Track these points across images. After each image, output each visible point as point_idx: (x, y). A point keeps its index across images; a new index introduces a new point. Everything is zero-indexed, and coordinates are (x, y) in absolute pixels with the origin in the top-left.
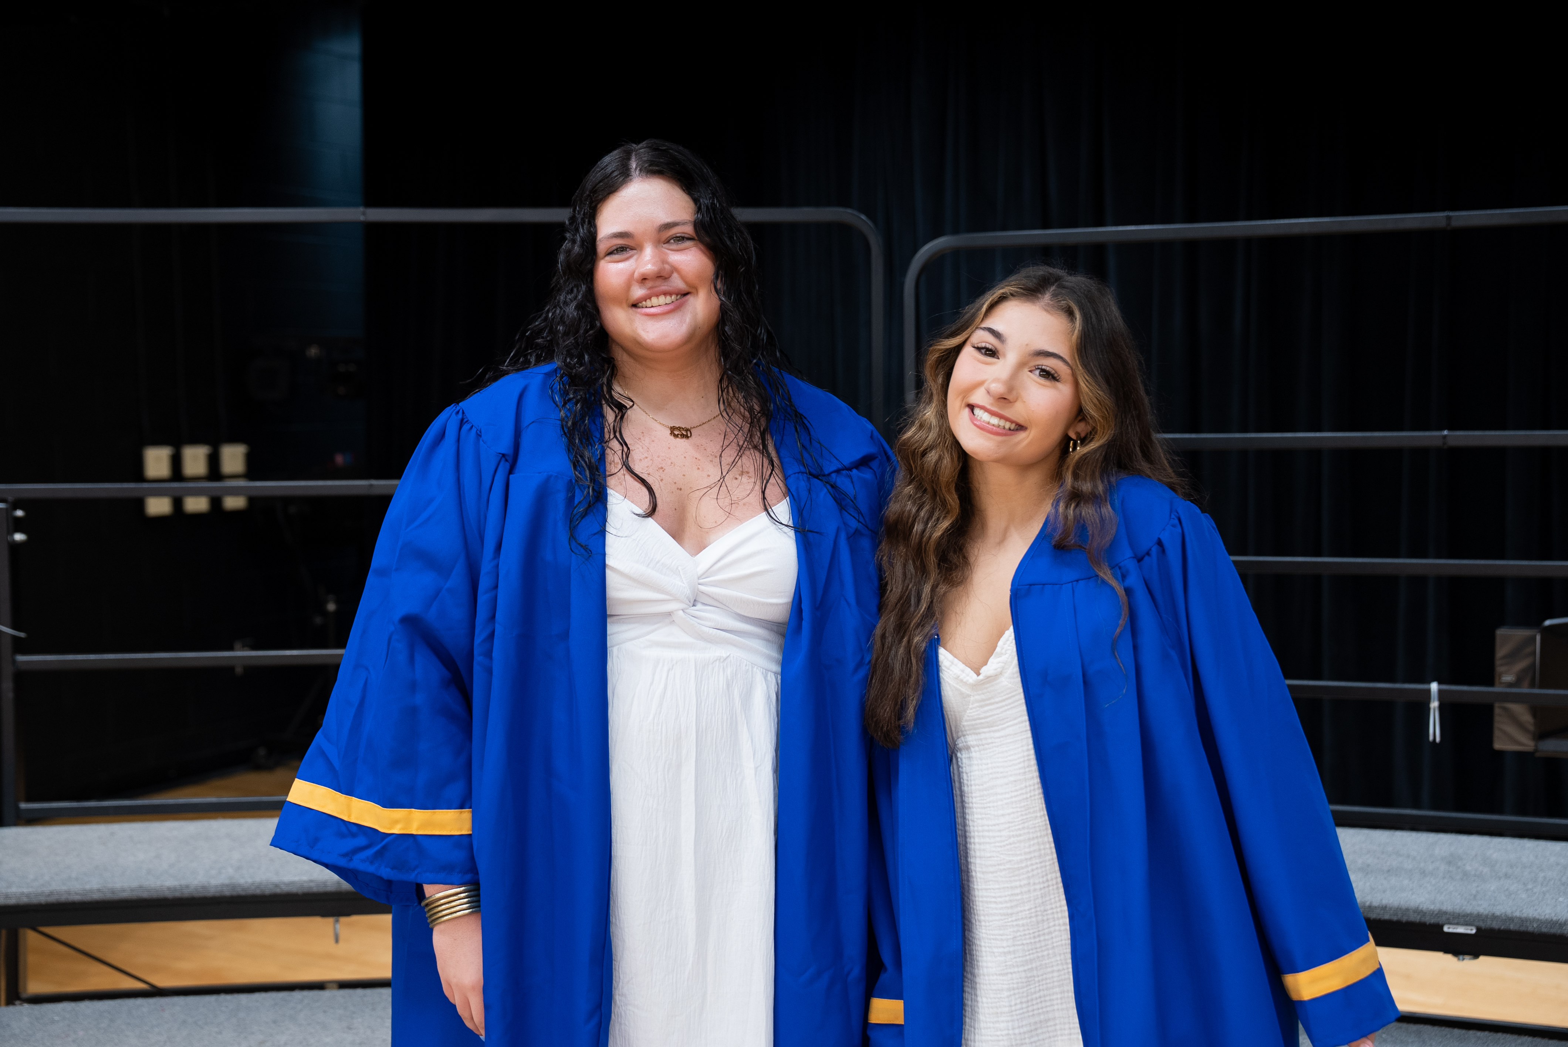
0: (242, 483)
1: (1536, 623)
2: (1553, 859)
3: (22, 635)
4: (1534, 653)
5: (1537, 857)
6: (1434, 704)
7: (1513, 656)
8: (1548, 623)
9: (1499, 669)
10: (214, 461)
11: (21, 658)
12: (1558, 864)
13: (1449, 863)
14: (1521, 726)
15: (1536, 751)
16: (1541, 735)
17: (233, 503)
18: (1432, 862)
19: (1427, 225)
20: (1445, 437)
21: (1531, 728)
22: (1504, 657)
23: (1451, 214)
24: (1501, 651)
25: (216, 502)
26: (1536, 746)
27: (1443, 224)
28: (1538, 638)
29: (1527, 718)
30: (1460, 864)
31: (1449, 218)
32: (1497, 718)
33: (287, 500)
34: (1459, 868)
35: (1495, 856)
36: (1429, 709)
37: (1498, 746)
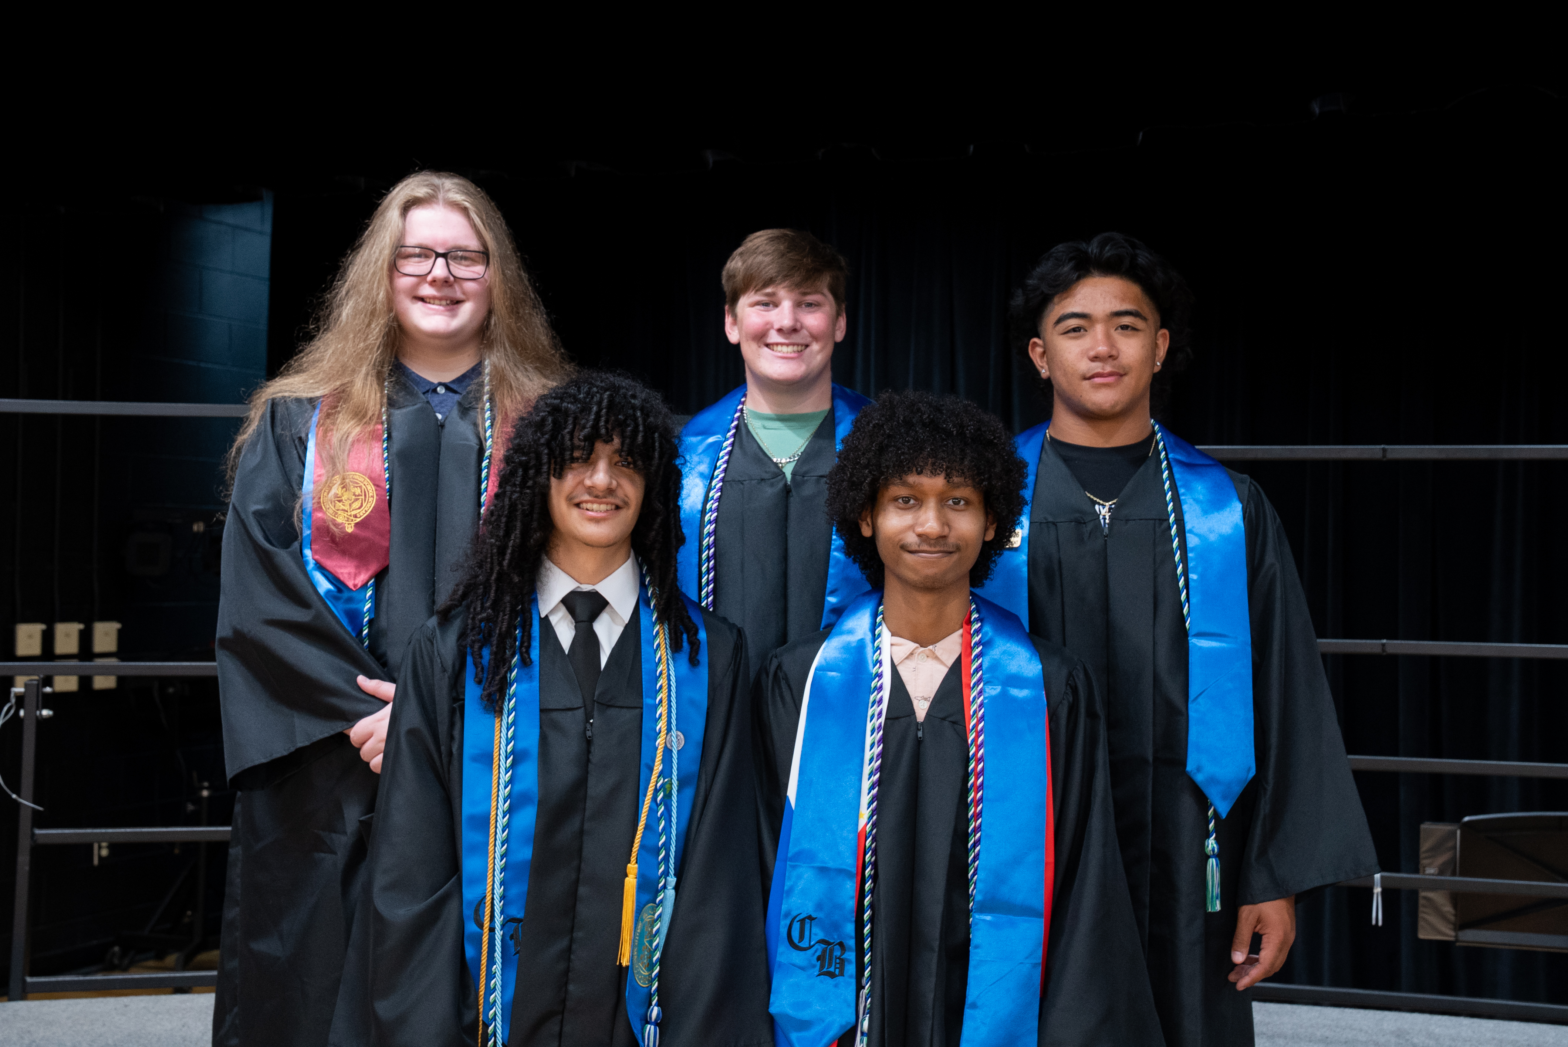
0: (113, 662)
1: (1456, 819)
2: (1488, 1035)
3: (41, 809)
4: (1455, 847)
5: (1474, 1032)
6: (1378, 890)
7: (1435, 850)
8: (1467, 819)
9: (1424, 862)
10: (86, 638)
11: (38, 831)
12: (1494, 1039)
13: (1398, 1036)
14: (1443, 916)
15: (1457, 941)
16: (1461, 925)
17: (103, 682)
18: (1383, 1035)
19: (1366, 456)
20: (1383, 645)
21: (1452, 918)
22: (1427, 851)
23: (1386, 447)
24: (1425, 845)
25: (85, 681)
26: (1456, 936)
27: (1379, 456)
28: (1459, 832)
29: (1448, 909)
30: (1407, 1037)
31: (1384, 450)
32: (1421, 909)
33: (165, 681)
34: (1407, 1040)
35: (1437, 1031)
36: (1372, 894)
37: (1421, 936)
